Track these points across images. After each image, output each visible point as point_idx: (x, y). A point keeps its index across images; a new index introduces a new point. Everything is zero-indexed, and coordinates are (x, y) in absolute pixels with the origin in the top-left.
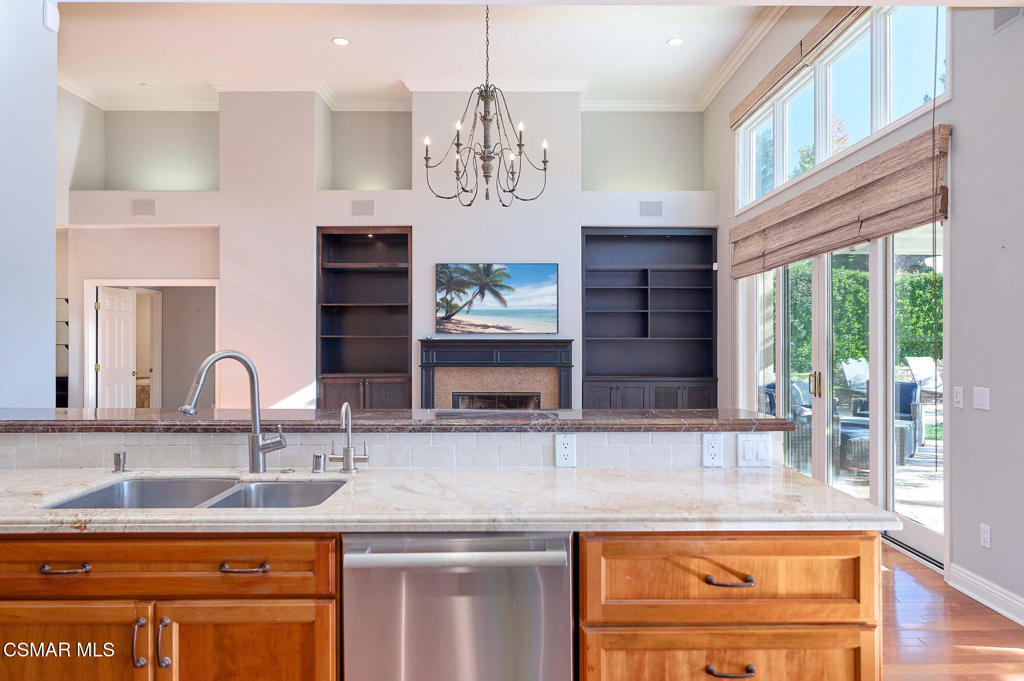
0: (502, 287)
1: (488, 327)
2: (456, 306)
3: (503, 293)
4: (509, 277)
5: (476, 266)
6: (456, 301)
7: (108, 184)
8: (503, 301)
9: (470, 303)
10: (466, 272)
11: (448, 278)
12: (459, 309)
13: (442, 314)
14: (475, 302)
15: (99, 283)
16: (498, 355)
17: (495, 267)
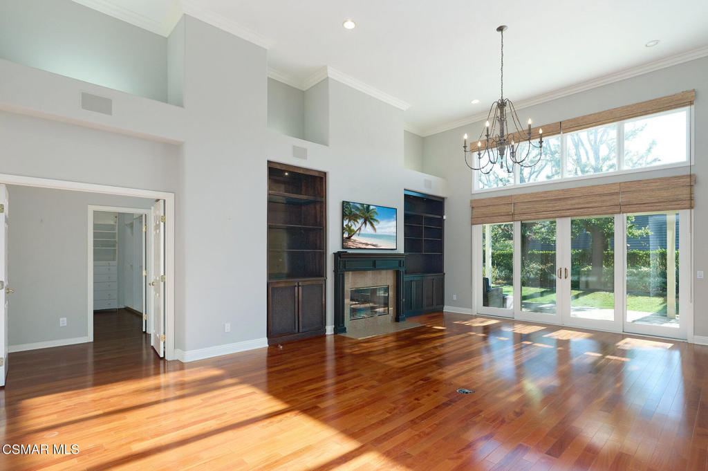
0: (375, 220)
2: (353, 230)
3: (375, 224)
4: (377, 214)
5: (362, 205)
6: (353, 227)
8: (375, 229)
9: (360, 229)
10: (358, 209)
11: (349, 212)
12: (355, 232)
13: (346, 235)
14: (363, 228)
17: (371, 207)
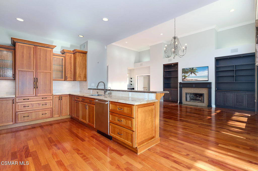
0: (196, 72)
1: (193, 80)
2: (186, 76)
3: (196, 73)
4: (197, 70)
5: (190, 68)
6: (186, 75)
7: (139, 62)
8: (196, 75)
9: (189, 75)
10: (188, 70)
11: (185, 71)
12: (187, 77)
13: (183, 78)
14: (190, 75)
15: (138, 75)
16: (194, 86)
17: (194, 68)
